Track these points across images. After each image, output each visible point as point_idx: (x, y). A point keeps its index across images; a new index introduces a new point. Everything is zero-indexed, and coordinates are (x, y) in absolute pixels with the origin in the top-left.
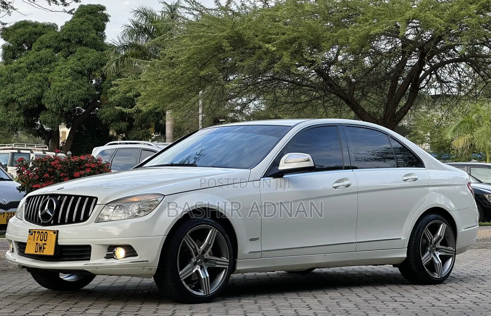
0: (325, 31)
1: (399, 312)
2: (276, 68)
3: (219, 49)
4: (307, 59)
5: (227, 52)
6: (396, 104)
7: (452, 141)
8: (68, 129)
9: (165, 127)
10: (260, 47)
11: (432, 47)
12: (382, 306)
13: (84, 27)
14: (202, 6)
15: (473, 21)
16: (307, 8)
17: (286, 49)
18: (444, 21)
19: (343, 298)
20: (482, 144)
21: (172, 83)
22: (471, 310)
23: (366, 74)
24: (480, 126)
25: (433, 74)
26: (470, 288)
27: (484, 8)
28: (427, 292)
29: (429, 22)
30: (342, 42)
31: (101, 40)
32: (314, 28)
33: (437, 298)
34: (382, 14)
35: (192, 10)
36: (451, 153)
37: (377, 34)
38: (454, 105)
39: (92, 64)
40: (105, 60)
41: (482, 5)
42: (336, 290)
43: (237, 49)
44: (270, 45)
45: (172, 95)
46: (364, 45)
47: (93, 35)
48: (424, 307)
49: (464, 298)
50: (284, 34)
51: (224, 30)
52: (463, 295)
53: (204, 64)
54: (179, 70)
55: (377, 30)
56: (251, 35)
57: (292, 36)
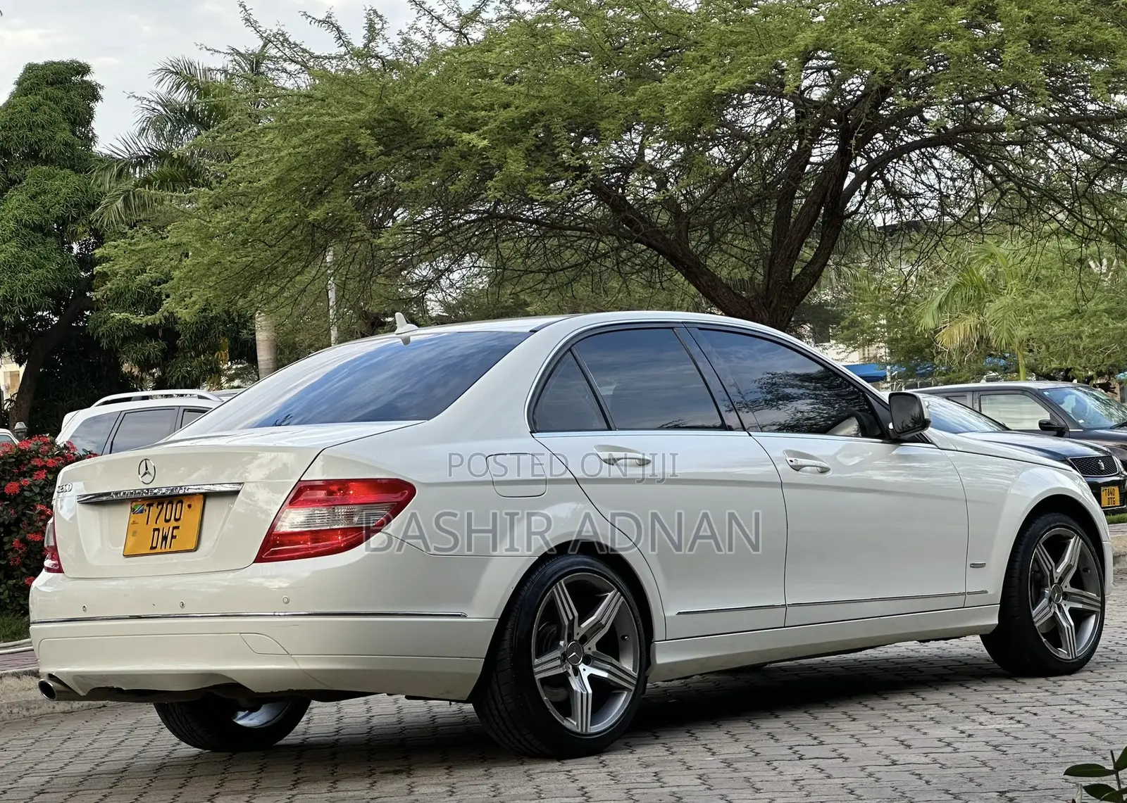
0: (606, 93)
1: (807, 788)
2: (493, 189)
3: (352, 152)
4: (567, 164)
5: (371, 159)
6: (794, 256)
7: (936, 332)
8: (20, 366)
9: (255, 344)
10: (451, 143)
11: (867, 115)
12: (766, 774)
13: (39, 118)
14: (304, 51)
15: (959, 46)
16: (559, 40)
17: (514, 142)
18: (890, 51)
19: (671, 761)
20: (1006, 335)
21: (245, 243)
22: (987, 769)
23: (716, 190)
24: (998, 293)
25: (876, 178)
26: (985, 706)
27: (982, 12)
28: (879, 725)
29: (853, 54)
30: (648, 117)
31: (85, 146)
32: (579, 87)
33: (902, 742)
34: (741, 42)
35: (281, 62)
36: (936, 361)
37: (731, 91)
38: (931, 251)
39: (67, 206)
40: (98, 194)
41: (978, 6)
42: (657, 738)
43: (394, 151)
44: (473, 135)
45: (247, 274)
46: (704, 119)
47: (64, 135)
48: (869, 769)
49: (970, 736)
50: (506, 106)
51: (359, 108)
52: (968, 727)
53: (320, 193)
54: (257, 211)
55: (731, 82)
56: (428, 113)
57: (526, 110)
